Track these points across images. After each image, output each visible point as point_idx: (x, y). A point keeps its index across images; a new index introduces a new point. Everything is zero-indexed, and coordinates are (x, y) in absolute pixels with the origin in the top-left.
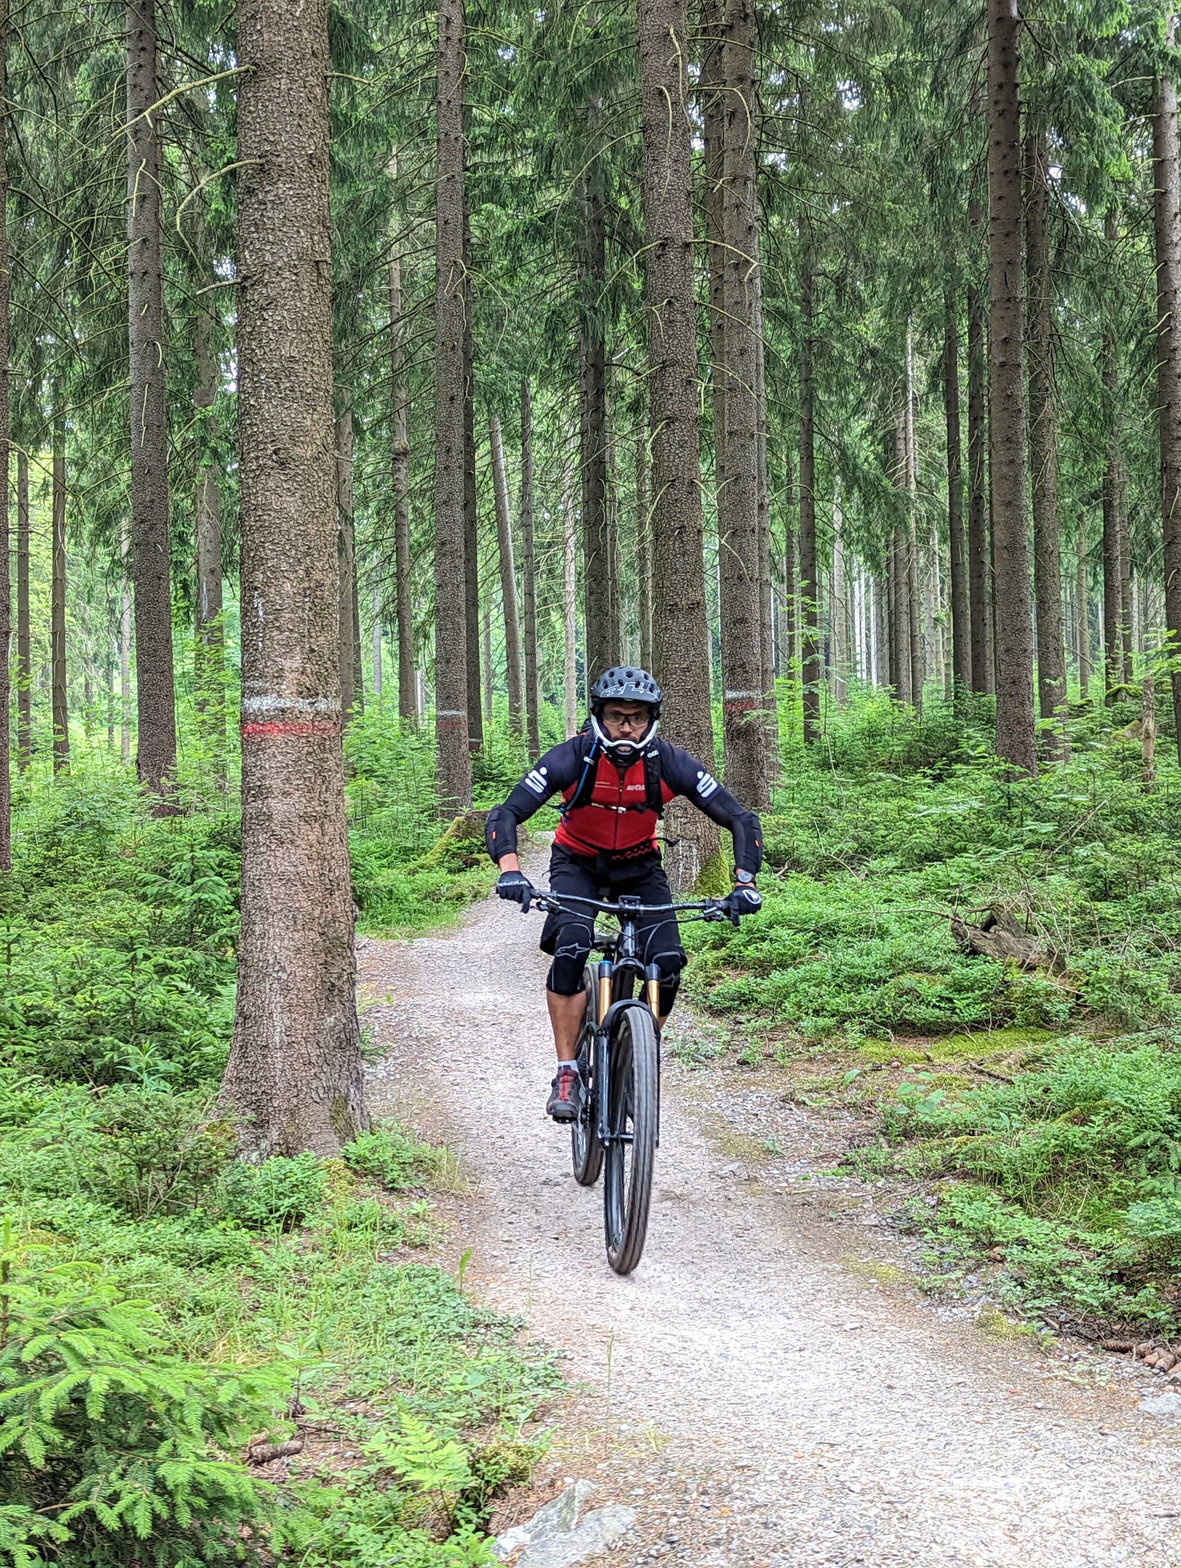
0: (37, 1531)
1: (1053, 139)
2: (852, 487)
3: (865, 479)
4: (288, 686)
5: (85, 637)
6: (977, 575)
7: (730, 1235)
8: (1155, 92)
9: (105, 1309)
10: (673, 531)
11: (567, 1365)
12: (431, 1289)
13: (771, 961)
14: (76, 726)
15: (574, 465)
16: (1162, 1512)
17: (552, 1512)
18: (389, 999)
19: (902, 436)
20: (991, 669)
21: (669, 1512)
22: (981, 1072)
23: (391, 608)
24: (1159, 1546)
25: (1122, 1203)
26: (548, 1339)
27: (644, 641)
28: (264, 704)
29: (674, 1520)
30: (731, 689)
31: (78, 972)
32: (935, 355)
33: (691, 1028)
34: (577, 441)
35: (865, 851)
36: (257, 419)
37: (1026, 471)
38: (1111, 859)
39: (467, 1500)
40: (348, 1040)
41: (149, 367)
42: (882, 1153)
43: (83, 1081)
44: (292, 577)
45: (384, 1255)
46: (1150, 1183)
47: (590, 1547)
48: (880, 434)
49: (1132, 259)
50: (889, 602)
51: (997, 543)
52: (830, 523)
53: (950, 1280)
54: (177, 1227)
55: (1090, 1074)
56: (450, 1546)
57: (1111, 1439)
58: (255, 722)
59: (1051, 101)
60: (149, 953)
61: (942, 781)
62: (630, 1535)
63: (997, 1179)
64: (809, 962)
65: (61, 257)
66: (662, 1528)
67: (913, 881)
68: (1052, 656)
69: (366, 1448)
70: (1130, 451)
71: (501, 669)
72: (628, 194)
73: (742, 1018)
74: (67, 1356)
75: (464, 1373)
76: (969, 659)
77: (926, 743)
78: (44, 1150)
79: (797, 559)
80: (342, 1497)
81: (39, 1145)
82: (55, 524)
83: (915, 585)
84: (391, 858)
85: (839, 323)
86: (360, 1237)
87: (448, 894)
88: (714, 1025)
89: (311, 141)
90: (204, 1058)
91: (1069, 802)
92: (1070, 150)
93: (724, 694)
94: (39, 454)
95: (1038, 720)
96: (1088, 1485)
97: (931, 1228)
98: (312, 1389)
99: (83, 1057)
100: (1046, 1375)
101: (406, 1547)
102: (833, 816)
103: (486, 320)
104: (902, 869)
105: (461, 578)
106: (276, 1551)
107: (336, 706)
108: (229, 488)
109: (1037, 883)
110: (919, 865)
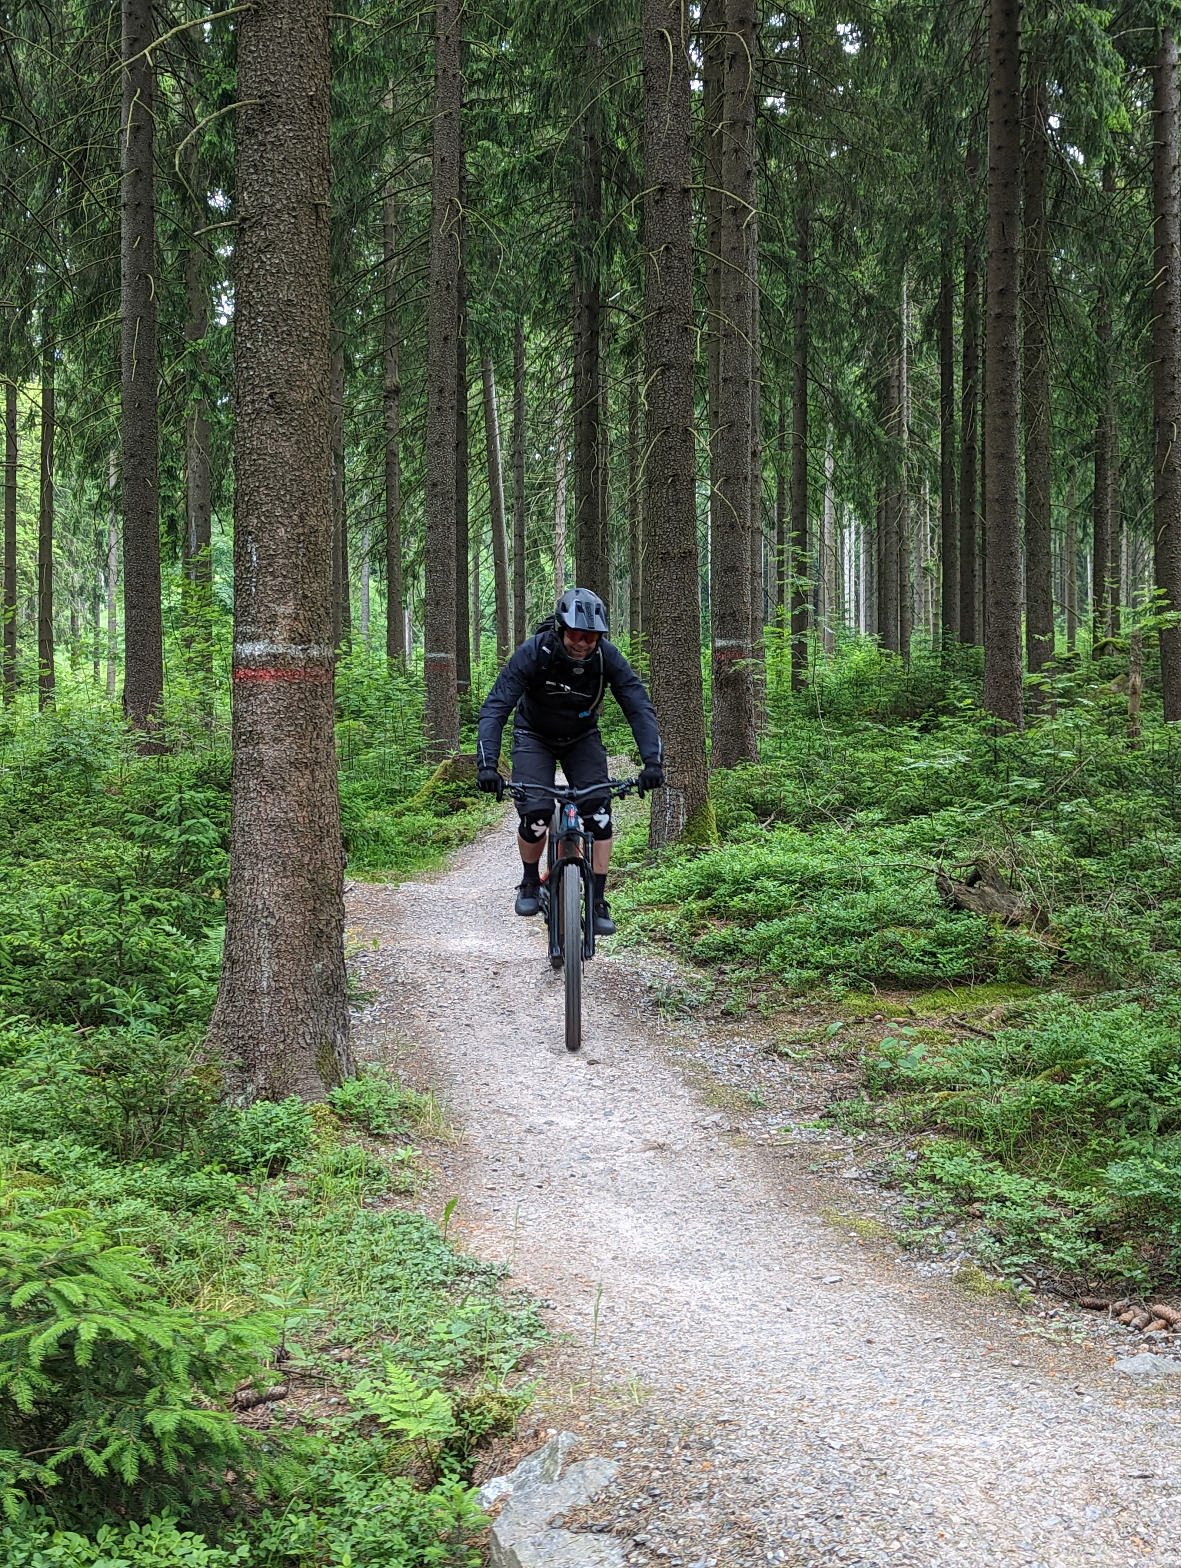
0: (25, 1474)
1: (1054, 88)
2: (844, 435)
3: (858, 427)
4: (280, 633)
5: (71, 570)
6: (968, 527)
7: (712, 1186)
8: (1156, 43)
9: (94, 1255)
10: (667, 479)
11: (550, 1315)
12: (416, 1236)
13: (756, 912)
14: (61, 658)
15: (565, 409)
16: (1136, 1473)
17: (535, 1463)
18: (375, 943)
19: (896, 384)
20: (979, 620)
21: (652, 1466)
22: (962, 1027)
23: (380, 547)
24: (1133, 1507)
25: (1102, 1161)
26: (531, 1288)
27: (634, 585)
28: (257, 649)
29: (656, 1474)
30: (721, 637)
31: (66, 912)
32: (930, 303)
33: (675, 977)
34: (570, 383)
35: (851, 803)
36: (254, 363)
37: (1019, 423)
38: (1096, 815)
39: (451, 1449)
40: (336, 987)
41: (141, 300)
42: (863, 1106)
43: (69, 1022)
44: (286, 522)
45: (368, 1201)
46: (1130, 1143)
47: (573, 1499)
48: (874, 382)
49: (1129, 212)
50: (879, 550)
51: (989, 495)
52: (822, 470)
53: (929, 1235)
54: (163, 1170)
55: (1071, 1033)
56: (434, 1496)
57: (1087, 1399)
58: (247, 667)
59: (1053, 50)
60: (136, 894)
61: (928, 732)
62: (613, 1488)
63: (977, 1135)
64: (794, 914)
65: (52, 186)
66: (644, 1482)
67: (898, 834)
68: (1041, 610)
69: (351, 1395)
70: (1122, 405)
71: (491, 610)
72: (626, 135)
73: (727, 968)
74: (56, 1303)
75: (448, 1322)
76: (958, 609)
77: (913, 694)
78: (30, 1091)
79: (788, 506)
80: (326, 1444)
81: (25, 1086)
82: (43, 455)
83: (906, 534)
84: (378, 800)
85: (834, 270)
86: (347, 1183)
87: (434, 837)
88: (699, 975)
89: (312, 83)
90: (191, 1001)
91: (1055, 757)
92: (1069, 100)
93: (713, 642)
94: (27, 385)
95: (1026, 675)
96: (1064, 1445)
97: (911, 1183)
98: (297, 1335)
99: (70, 998)
100: (1023, 1331)
101: (390, 1495)
102: (820, 767)
103: (480, 258)
104: (887, 822)
105: (452, 519)
106: (261, 1496)
107: (328, 652)
108: (219, 422)
109: (1022, 839)
110: (905, 818)
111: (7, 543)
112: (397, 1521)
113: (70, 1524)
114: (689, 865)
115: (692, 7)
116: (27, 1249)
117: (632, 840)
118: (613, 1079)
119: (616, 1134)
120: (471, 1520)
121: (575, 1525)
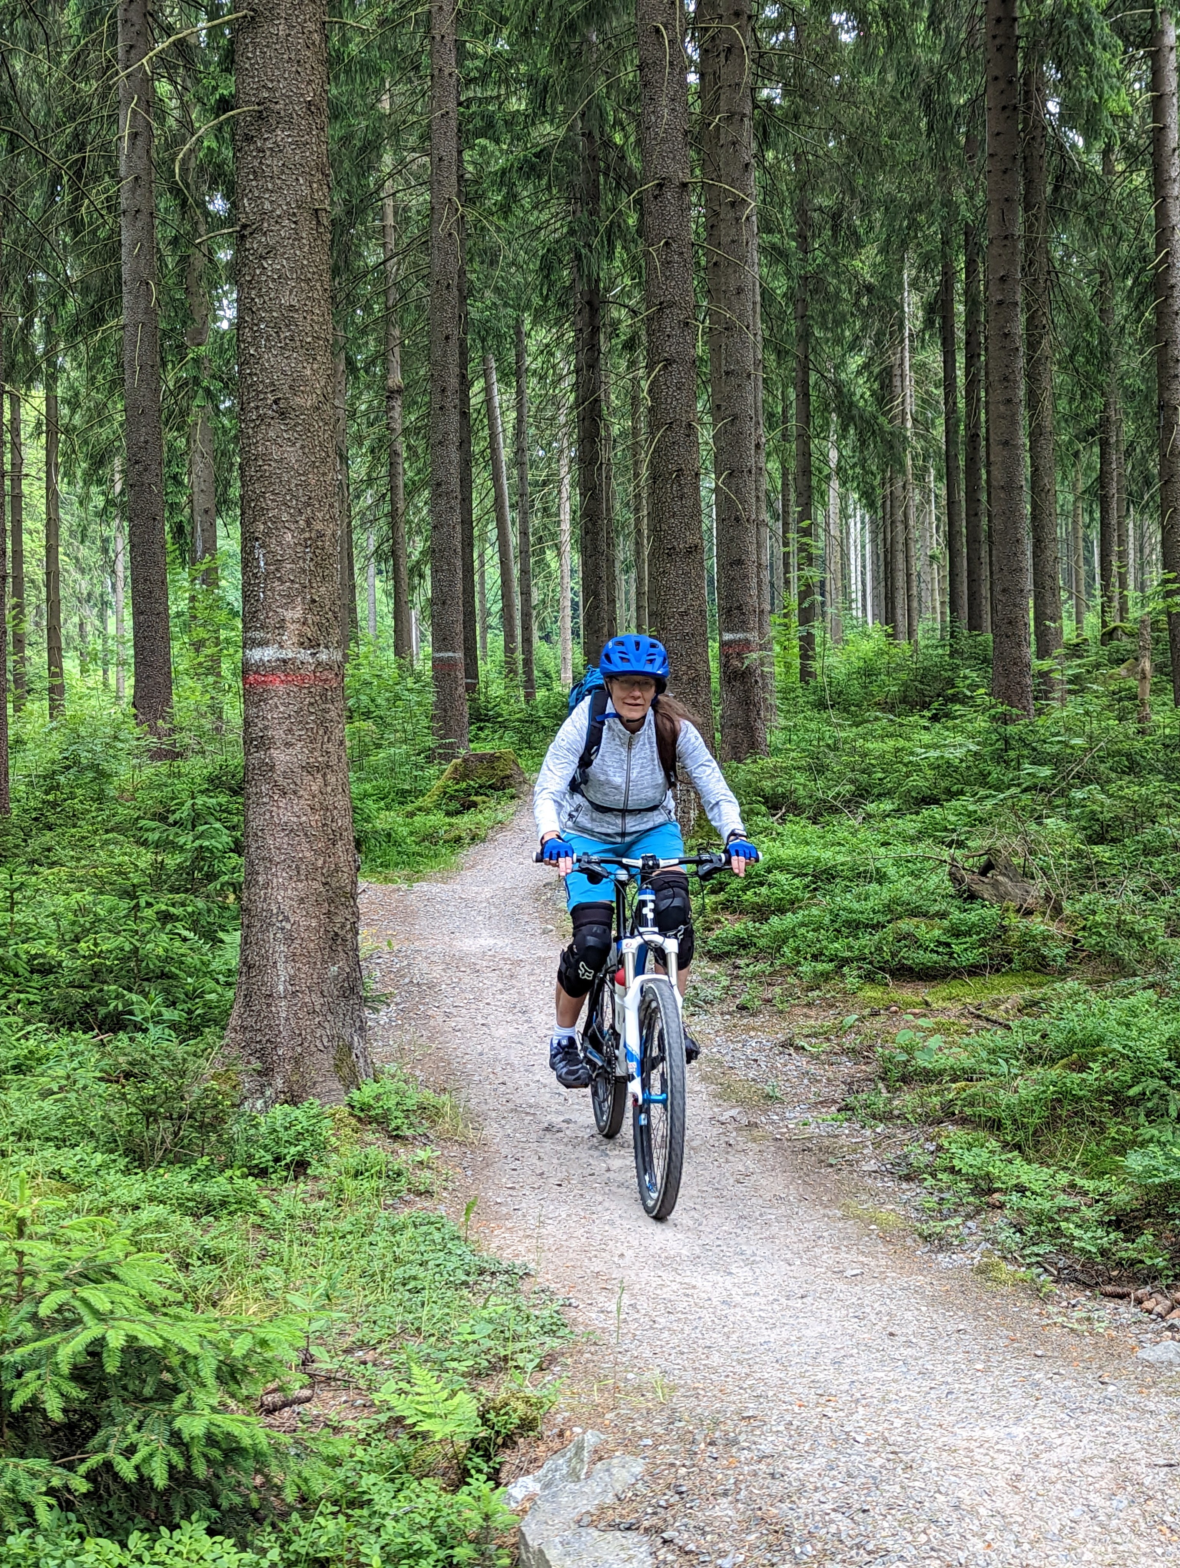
0: (56, 1482)
1: (1051, 73)
2: (848, 425)
3: (861, 417)
4: (289, 637)
5: (78, 576)
6: (973, 515)
7: (731, 1181)
8: (1154, 25)
9: (118, 1263)
10: (671, 474)
11: (573, 1313)
12: (437, 1236)
13: (769, 906)
14: (70, 664)
15: (568, 405)
16: (1162, 1462)
17: (561, 1461)
18: (389, 944)
19: (899, 372)
20: (987, 609)
21: (678, 1463)
22: (979, 1017)
23: (386, 547)
24: (1159, 1496)
25: (1121, 1149)
26: (553, 1286)
27: (640, 580)
28: (266, 654)
29: (683, 1471)
30: (728, 631)
31: (82, 920)
32: (931, 290)
34: (572, 379)
35: (862, 794)
36: (257, 369)
37: (1023, 411)
38: (1108, 802)
39: (477, 1449)
40: (352, 989)
41: (142, 306)
42: (881, 1098)
43: (88, 1029)
44: (293, 527)
45: (390, 1202)
46: (1149, 1131)
47: (600, 1498)
48: (876, 370)
49: (1130, 195)
50: (885, 539)
51: (994, 483)
52: (826, 461)
53: (949, 1226)
54: (185, 1175)
55: (1088, 1021)
56: (462, 1496)
57: (1111, 1388)
58: (257, 672)
59: (1050, 34)
60: (151, 900)
61: (938, 721)
62: (639, 1485)
63: (995, 1125)
64: (808, 907)
65: (52, 194)
66: (671, 1479)
67: (910, 825)
68: (1049, 596)
69: (377, 1397)
70: (1126, 388)
71: (497, 607)
72: (623, 129)
73: (741, 963)
74: (82, 1311)
75: (472, 1322)
76: (965, 597)
77: (922, 683)
78: (51, 1099)
79: (792, 497)
80: (354, 1446)
81: (46, 1094)
82: (48, 464)
83: (911, 523)
84: (389, 800)
85: (835, 260)
86: (367, 1185)
87: (446, 837)
88: (713, 969)
89: (310, 88)
90: (208, 1005)
91: (1066, 744)
92: (1068, 84)
93: (721, 635)
94: (31, 393)
95: (1035, 663)
96: (1089, 1435)
97: (931, 1174)
98: (321, 1338)
99: (87, 1005)
100: (1046, 1321)
101: (418, 1496)
102: (830, 760)
103: (480, 255)
104: (899, 813)
105: (457, 518)
106: (290, 1499)
107: (338, 656)
108: (223, 426)
109: (1034, 827)
110: (916, 808)
111: (14, 552)
112: (425, 1522)
113: (100, 1530)
116: (52, 1258)
120: (499, 1520)
121: (602, 1524)
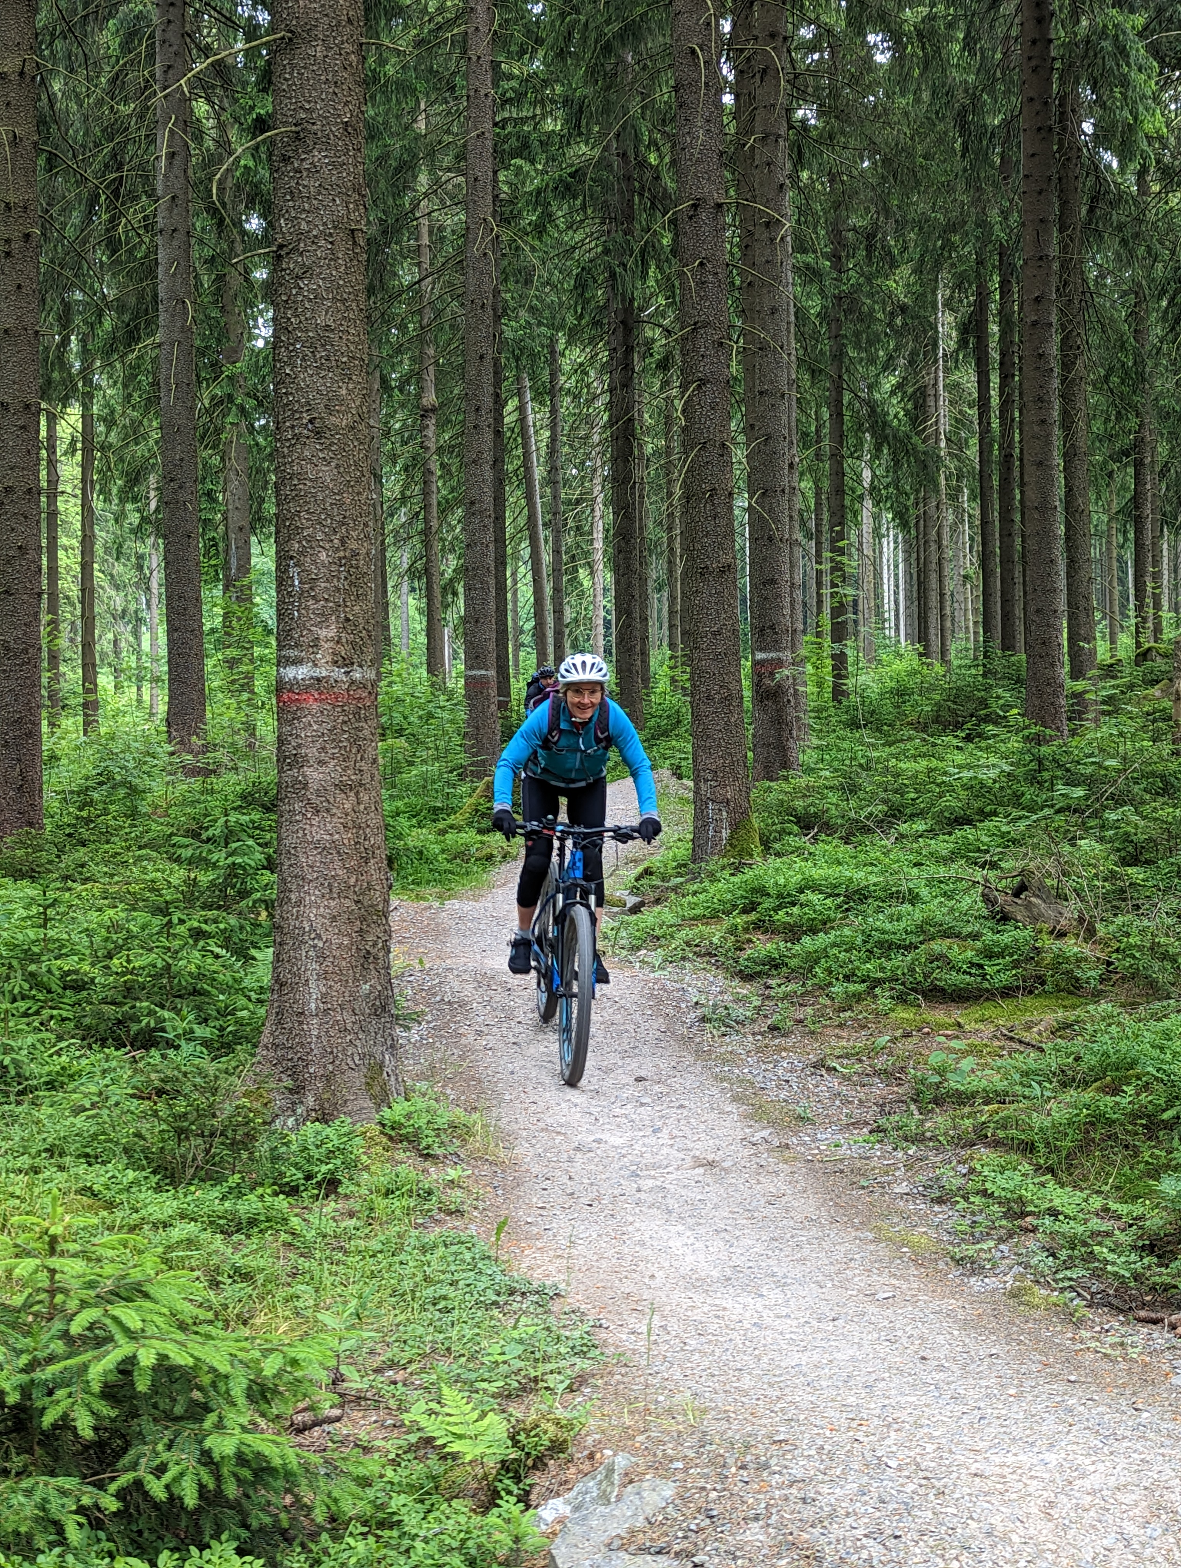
0: (86, 1501)
1: (1087, 94)
2: (881, 445)
3: (895, 437)
4: (323, 656)
5: (113, 593)
6: (1006, 534)
7: (762, 1203)
9: (149, 1280)
10: (704, 494)
11: (603, 1334)
12: (467, 1256)
13: (801, 926)
14: (105, 680)
15: (601, 424)
17: (591, 1484)
18: (421, 962)
19: (932, 392)
20: (1020, 628)
21: (709, 1486)
22: (1011, 1039)
23: (419, 565)
25: (1155, 1173)
26: (583, 1307)
27: (672, 598)
28: (300, 673)
29: (714, 1495)
30: (761, 650)
31: (115, 937)
32: (965, 310)
33: (721, 993)
34: (606, 398)
35: (895, 814)
36: (292, 389)
37: (1057, 431)
38: (1142, 823)
39: (508, 1471)
40: (384, 1008)
41: (179, 324)
42: (913, 1120)
43: (120, 1045)
44: (327, 546)
45: (420, 1221)
47: (630, 1521)
48: (910, 390)
49: (1165, 216)
50: (918, 559)
51: (1028, 503)
52: (859, 480)
53: (981, 1250)
54: (216, 1193)
55: (1122, 1044)
56: (492, 1518)
57: (1145, 1415)
58: (291, 690)
59: (1085, 56)
60: (184, 917)
61: (972, 741)
62: (670, 1509)
63: (1028, 1148)
64: (840, 927)
65: (90, 214)
66: (701, 1503)
67: (943, 845)
68: (1082, 616)
69: (407, 1418)
70: (1161, 409)
71: (529, 625)
72: (658, 150)
73: (773, 983)
74: (114, 1329)
75: (502, 1342)
76: (999, 617)
77: (955, 703)
78: (82, 1116)
79: (826, 516)
80: (383, 1466)
81: (78, 1110)
82: (83, 480)
83: (945, 543)
84: (420, 818)
85: (869, 280)
86: (398, 1204)
87: (478, 855)
88: (744, 990)
89: (347, 109)
90: (239, 1022)
91: (1100, 765)
92: (1103, 106)
93: (753, 654)
94: (68, 410)
95: (1069, 683)
96: (1122, 1462)
97: (963, 1197)
98: (351, 1357)
99: (120, 1022)
100: (1079, 1346)
101: (448, 1518)
102: (863, 780)
103: (515, 275)
104: (931, 833)
105: (490, 536)
106: (320, 1519)
107: (371, 675)
108: (257, 444)
109: (1068, 848)
110: (949, 829)
111: (49, 568)
112: (455, 1544)
113: (130, 1549)
114: (732, 879)
115: (722, 22)
116: (83, 1275)
117: (675, 856)
118: (660, 1096)
119: (665, 1151)
120: (530, 1543)
121: (632, 1548)
